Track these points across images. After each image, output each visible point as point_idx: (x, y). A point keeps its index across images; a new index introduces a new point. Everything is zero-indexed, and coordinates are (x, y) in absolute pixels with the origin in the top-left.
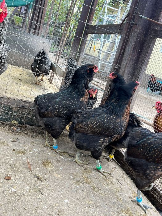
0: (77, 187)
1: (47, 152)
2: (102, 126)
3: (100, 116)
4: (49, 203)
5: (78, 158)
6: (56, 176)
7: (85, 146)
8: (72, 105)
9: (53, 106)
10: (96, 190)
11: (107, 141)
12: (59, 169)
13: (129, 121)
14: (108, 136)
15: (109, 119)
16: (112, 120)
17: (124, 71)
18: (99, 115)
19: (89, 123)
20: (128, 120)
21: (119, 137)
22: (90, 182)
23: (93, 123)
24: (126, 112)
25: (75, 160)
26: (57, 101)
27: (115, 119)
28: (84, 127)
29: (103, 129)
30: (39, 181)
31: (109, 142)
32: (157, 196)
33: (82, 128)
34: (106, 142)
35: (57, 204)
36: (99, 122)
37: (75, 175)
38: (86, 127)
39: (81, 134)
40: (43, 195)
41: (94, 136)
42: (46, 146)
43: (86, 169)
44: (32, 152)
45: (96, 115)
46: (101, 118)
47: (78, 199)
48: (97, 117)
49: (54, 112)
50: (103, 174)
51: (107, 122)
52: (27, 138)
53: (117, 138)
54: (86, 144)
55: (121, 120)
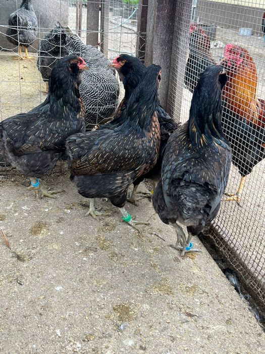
0: (84, 259)
1: (44, 208)
2: (113, 159)
3: (107, 142)
4: (29, 297)
5: (94, 209)
6: (51, 248)
7: (94, 193)
8: (66, 128)
9: (34, 135)
10: (115, 259)
11: (130, 178)
12: (59, 234)
13: (161, 134)
14: (128, 171)
15: (122, 144)
16: (127, 144)
17: (152, 41)
18: (106, 139)
19: (90, 156)
20: (158, 134)
21: (149, 167)
22: (108, 247)
23: (98, 156)
24: (155, 122)
25: (89, 212)
26: (39, 124)
27: (133, 141)
28: (83, 165)
29: (116, 162)
30: (20, 263)
31: (134, 179)
32: (224, 249)
33: (82, 167)
34: (128, 179)
35: (42, 297)
36: (106, 153)
37: (85, 240)
38: (87, 164)
39: (82, 177)
40: (21, 284)
41: (104, 175)
42: (45, 196)
43: (107, 225)
44: (17, 214)
45: (101, 140)
46: (109, 146)
47: (81, 281)
48: (103, 143)
49: (39, 143)
50: (134, 228)
51: (120, 150)
52: (15, 190)
53: (145, 169)
54: (94, 190)
55: (143, 141)
